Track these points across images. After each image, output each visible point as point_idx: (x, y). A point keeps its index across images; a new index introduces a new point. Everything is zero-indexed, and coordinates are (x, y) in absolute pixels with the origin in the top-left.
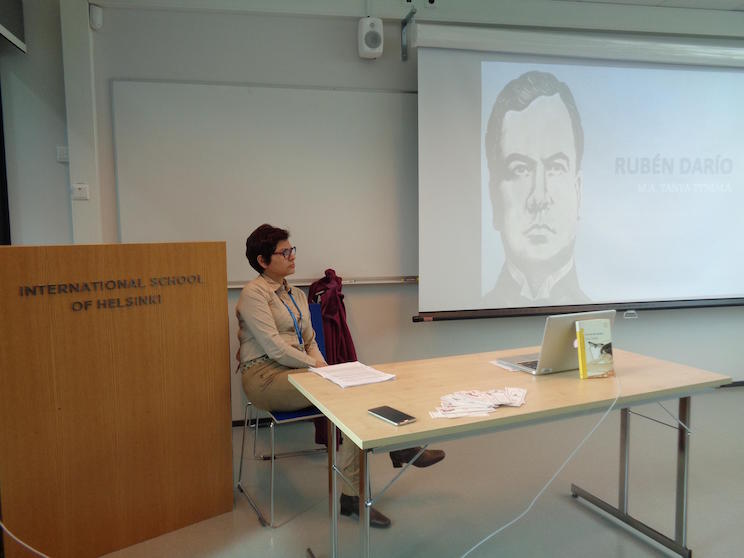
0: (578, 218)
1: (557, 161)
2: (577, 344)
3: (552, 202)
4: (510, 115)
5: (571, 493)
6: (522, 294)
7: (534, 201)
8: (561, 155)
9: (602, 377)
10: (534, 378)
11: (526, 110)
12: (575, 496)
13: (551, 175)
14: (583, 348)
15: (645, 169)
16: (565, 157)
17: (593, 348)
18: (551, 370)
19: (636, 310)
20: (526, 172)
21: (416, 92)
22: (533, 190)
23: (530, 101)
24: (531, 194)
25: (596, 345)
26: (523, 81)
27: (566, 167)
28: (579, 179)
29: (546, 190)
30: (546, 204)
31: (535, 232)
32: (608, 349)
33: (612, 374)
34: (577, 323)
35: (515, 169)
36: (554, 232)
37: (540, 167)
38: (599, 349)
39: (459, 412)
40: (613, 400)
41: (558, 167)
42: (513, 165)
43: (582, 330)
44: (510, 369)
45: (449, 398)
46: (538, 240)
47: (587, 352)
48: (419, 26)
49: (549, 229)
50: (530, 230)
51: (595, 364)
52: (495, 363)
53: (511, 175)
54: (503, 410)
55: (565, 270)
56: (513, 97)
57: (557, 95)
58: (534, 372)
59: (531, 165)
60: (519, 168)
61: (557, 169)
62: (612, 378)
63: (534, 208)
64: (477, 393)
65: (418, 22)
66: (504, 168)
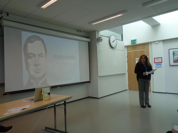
0: (46, 68)
1: (41, 55)
2: (43, 94)
3: (40, 64)
4: (29, 44)
5: (45, 129)
6: (34, 85)
7: (36, 64)
8: (42, 54)
9: (48, 100)
10: (33, 103)
11: (33, 43)
12: (46, 129)
13: (40, 58)
14: (44, 94)
15: (60, 57)
16: (43, 54)
17: (46, 94)
18: (37, 100)
19: (60, 87)
20: (34, 57)
21: (4, 36)
22: (36, 61)
23: (34, 41)
24: (35, 62)
25: (47, 93)
26: (32, 37)
27: (43, 56)
28: (46, 59)
29: (38, 61)
30: (39, 64)
31: (36, 71)
32: (49, 94)
33: (50, 99)
34: (42, 89)
35: (31, 56)
36: (41, 70)
37: (37, 56)
38: (47, 94)
39: (12, 113)
40: (49, 104)
41: (41, 56)
42: (30, 55)
43: (43, 90)
44: (28, 102)
45: (10, 110)
46: (37, 73)
47: (45, 95)
48: (4, 20)
49: (40, 70)
50: (35, 70)
51: (47, 97)
52: (24, 101)
53: (30, 58)
54: (24, 110)
55: (44, 79)
56: (30, 40)
57: (40, 41)
58: (33, 101)
59: (35, 55)
60: (32, 56)
61: (41, 57)
62: (50, 100)
63: (36, 65)
64: (18, 108)
65: (3, 19)
66: (28, 56)
